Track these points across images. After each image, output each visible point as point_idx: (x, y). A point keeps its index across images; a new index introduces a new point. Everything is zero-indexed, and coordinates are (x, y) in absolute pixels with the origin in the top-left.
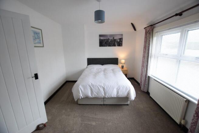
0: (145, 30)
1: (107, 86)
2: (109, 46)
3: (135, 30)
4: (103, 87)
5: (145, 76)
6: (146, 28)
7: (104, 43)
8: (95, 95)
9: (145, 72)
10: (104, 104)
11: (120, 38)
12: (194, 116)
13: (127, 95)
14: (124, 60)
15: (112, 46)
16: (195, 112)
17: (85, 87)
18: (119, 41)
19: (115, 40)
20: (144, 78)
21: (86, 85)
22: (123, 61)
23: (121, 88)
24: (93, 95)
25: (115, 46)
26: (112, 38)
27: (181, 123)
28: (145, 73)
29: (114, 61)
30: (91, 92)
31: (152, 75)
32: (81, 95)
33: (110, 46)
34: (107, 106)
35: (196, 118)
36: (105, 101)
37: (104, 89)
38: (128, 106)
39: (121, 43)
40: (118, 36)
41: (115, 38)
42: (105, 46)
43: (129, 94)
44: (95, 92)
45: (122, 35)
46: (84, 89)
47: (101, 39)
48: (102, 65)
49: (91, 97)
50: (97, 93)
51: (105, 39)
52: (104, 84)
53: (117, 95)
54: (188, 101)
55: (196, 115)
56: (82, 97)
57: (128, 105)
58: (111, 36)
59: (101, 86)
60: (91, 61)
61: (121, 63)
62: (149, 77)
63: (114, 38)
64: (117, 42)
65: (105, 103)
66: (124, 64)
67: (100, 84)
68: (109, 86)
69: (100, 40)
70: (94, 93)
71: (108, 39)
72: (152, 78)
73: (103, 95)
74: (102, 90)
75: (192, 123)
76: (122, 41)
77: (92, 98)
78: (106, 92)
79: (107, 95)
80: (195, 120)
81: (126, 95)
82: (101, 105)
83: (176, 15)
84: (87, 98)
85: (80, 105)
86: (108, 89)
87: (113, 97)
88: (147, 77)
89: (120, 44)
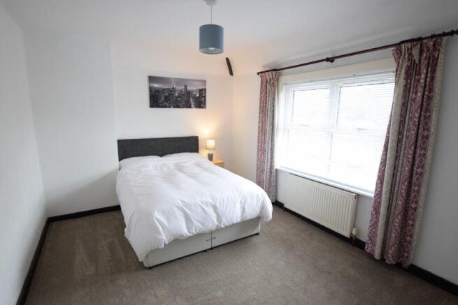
0: (261, 77)
1: (222, 201)
2: (174, 107)
3: (231, 73)
4: (212, 204)
5: (269, 170)
6: (262, 72)
7: (163, 99)
8: (197, 227)
9: (269, 161)
10: (213, 246)
11: (201, 88)
12: (372, 214)
13: (261, 212)
14: (213, 141)
15: (183, 108)
16: (372, 209)
17: (169, 215)
18: (198, 95)
19: (189, 93)
20: (268, 174)
21: (171, 209)
22: (211, 144)
23: (249, 201)
24: (194, 229)
25: (189, 106)
26: (182, 88)
27: (351, 234)
28: (269, 164)
29: (190, 144)
30: (187, 223)
31: (281, 167)
32: (164, 238)
33: (178, 107)
34: (220, 248)
35: (375, 216)
36: (215, 238)
37: (215, 208)
38: (257, 236)
39: (203, 99)
40: (195, 83)
41: (189, 88)
42: (165, 107)
43: (263, 208)
44: (198, 221)
45: (204, 82)
46: (168, 219)
47: (155, 88)
48: (161, 155)
49: (189, 235)
50: (202, 223)
51: (164, 90)
52: (213, 198)
53: (242, 216)
54: (358, 196)
55: (374, 213)
56: (167, 243)
57: (258, 234)
58: (180, 81)
59: (207, 204)
60: (129, 149)
61: (206, 149)
62: (276, 170)
63: (186, 87)
64: (194, 97)
65: (216, 243)
66: (214, 149)
67: (204, 199)
68: (226, 200)
69: (151, 89)
70: (195, 222)
71: (173, 88)
72: (286, 172)
73: (216, 223)
74: (210, 211)
75: (370, 227)
76: (205, 96)
77: (191, 237)
78: (220, 214)
79: (224, 220)
80: (374, 220)
81: (259, 213)
82: (205, 251)
83: (328, 60)
84: (177, 241)
85: (150, 268)
86: (225, 207)
87: (235, 222)
88: (274, 170)
89: (200, 103)
